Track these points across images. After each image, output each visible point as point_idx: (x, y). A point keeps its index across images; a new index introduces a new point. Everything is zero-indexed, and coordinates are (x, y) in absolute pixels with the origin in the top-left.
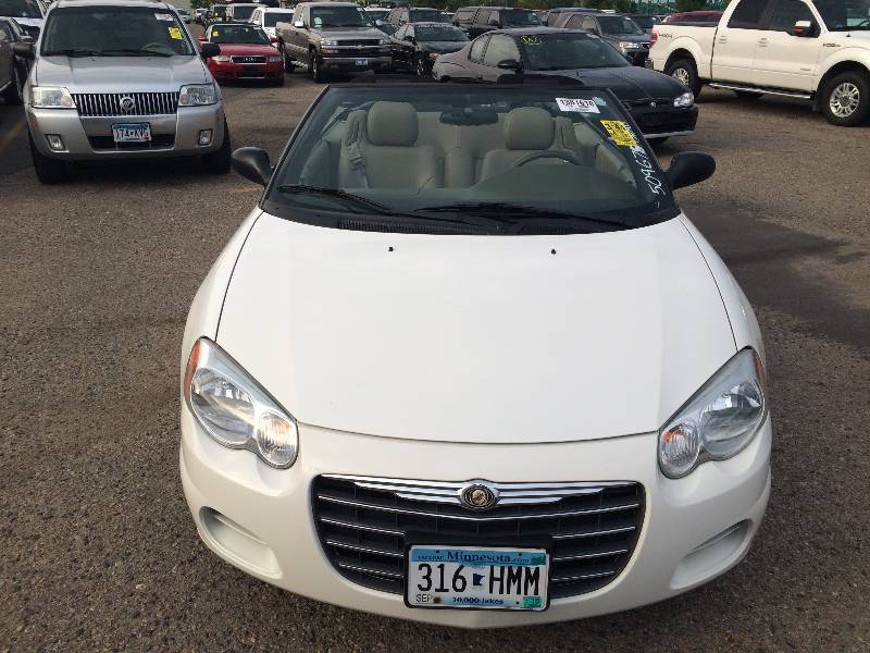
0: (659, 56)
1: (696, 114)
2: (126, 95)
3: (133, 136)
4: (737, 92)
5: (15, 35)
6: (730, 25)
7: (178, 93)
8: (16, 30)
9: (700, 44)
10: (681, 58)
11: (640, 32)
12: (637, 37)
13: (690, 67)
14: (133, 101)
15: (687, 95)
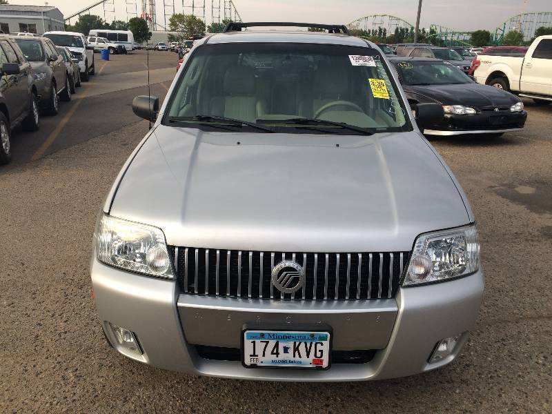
0: (481, 75)
1: (526, 117)
2: (289, 256)
3: (290, 356)
4: (534, 99)
5: (67, 57)
6: (533, 56)
7: (408, 255)
8: (69, 55)
9: (512, 68)
10: (498, 77)
11: (461, 59)
12: (458, 62)
13: (503, 82)
14: (301, 270)
15: (519, 104)
